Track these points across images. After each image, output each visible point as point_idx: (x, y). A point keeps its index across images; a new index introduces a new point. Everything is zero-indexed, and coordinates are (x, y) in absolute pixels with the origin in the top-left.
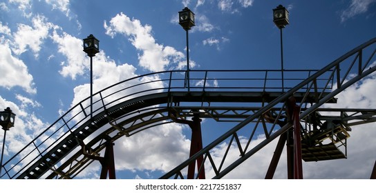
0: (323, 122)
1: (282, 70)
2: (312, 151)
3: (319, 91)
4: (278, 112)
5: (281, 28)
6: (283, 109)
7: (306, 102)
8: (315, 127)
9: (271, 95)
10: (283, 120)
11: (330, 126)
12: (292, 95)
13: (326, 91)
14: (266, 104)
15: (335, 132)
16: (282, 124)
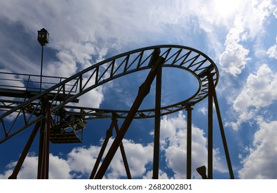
0: (67, 116)
1: (41, 76)
2: (58, 136)
3: (66, 93)
4: (35, 106)
5: (43, 45)
6: (39, 104)
7: (57, 100)
8: (61, 119)
9: (32, 93)
10: (39, 112)
11: (72, 119)
12: (46, 94)
13: (71, 93)
14: (27, 99)
15: (76, 123)
16: (37, 115)
